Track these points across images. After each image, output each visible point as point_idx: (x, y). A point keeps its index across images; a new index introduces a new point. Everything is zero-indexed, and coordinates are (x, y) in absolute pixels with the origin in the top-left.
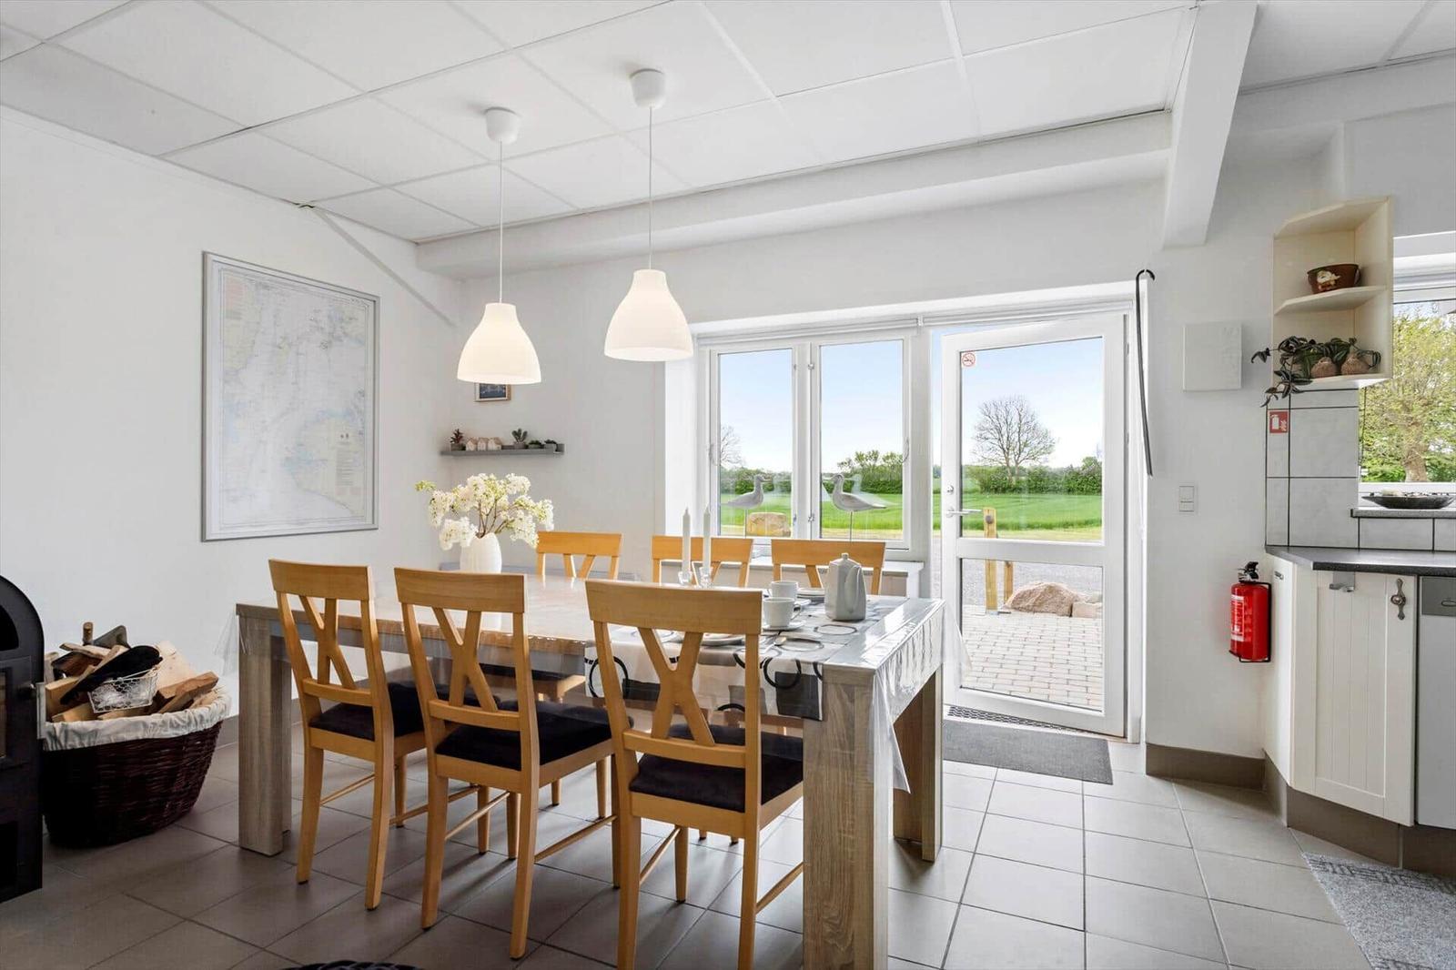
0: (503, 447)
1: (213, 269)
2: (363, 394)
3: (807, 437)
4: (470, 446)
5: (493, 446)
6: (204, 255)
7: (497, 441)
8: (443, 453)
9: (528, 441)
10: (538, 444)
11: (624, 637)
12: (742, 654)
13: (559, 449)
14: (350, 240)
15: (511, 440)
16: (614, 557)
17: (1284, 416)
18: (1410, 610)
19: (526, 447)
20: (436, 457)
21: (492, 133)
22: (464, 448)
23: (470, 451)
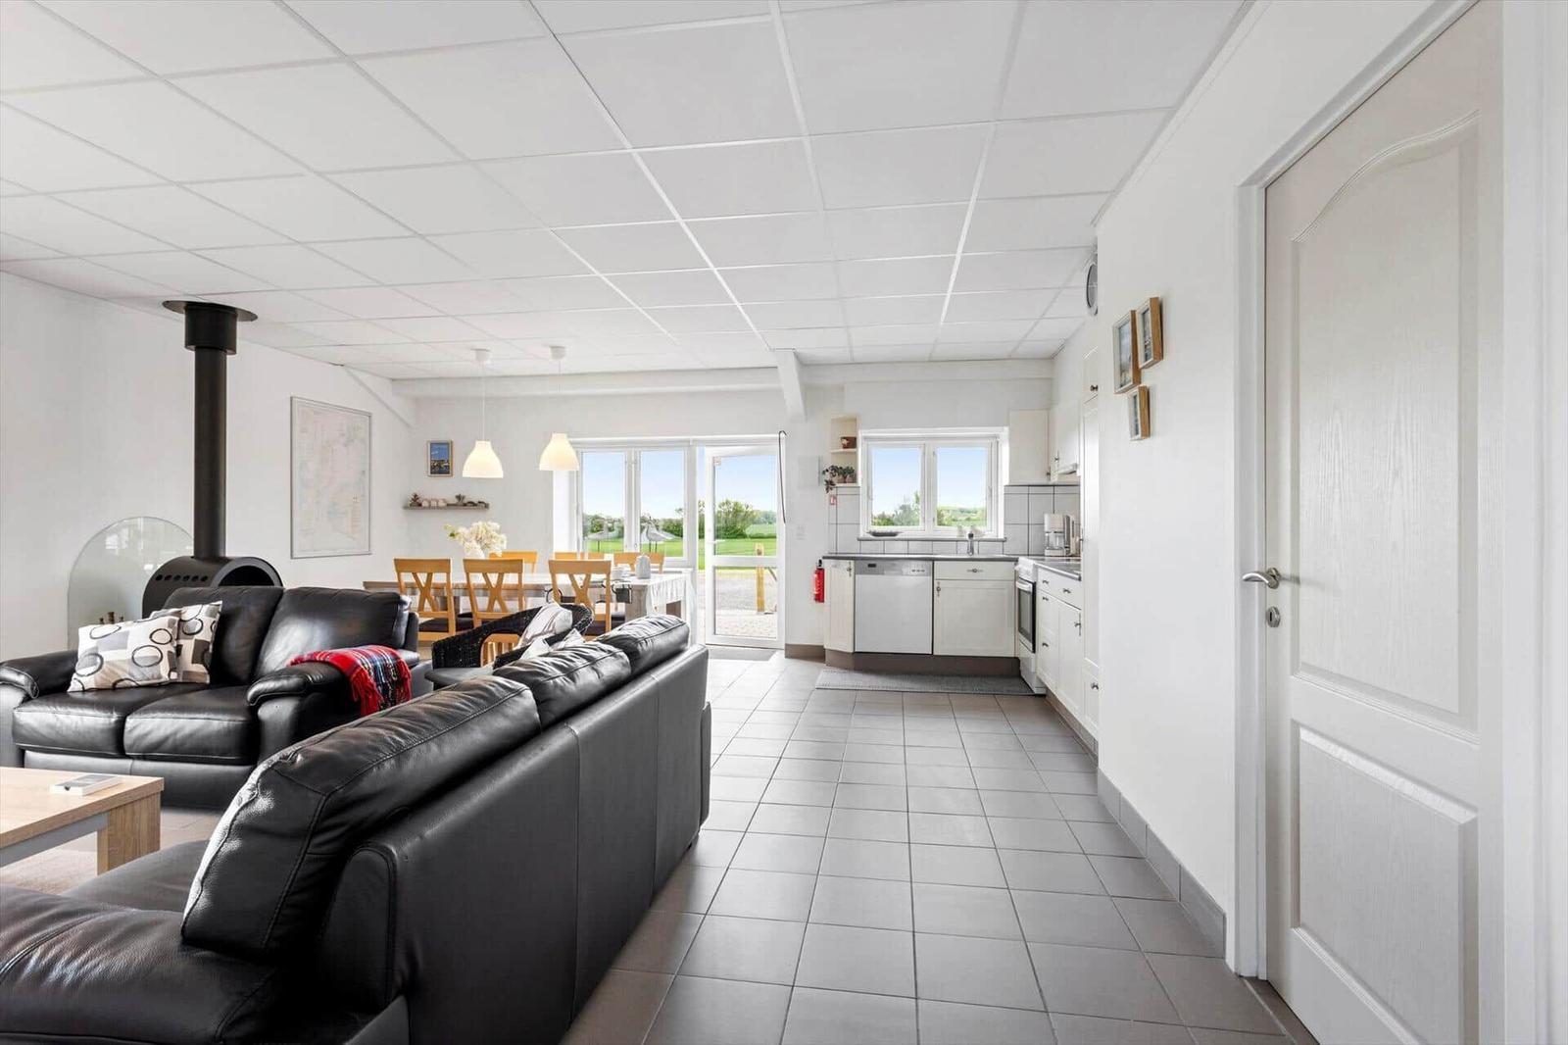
0: (448, 505)
1: (295, 405)
2: (364, 472)
3: (633, 496)
4: (425, 504)
5: (441, 504)
6: (291, 398)
7: (444, 501)
8: (405, 508)
9: (465, 501)
10: (472, 504)
11: (563, 580)
12: (604, 584)
13: (487, 506)
14: (362, 384)
15: (455, 501)
16: (534, 563)
17: (835, 498)
18: (852, 572)
19: (465, 505)
20: (400, 510)
21: (479, 359)
22: (420, 505)
23: (425, 508)
